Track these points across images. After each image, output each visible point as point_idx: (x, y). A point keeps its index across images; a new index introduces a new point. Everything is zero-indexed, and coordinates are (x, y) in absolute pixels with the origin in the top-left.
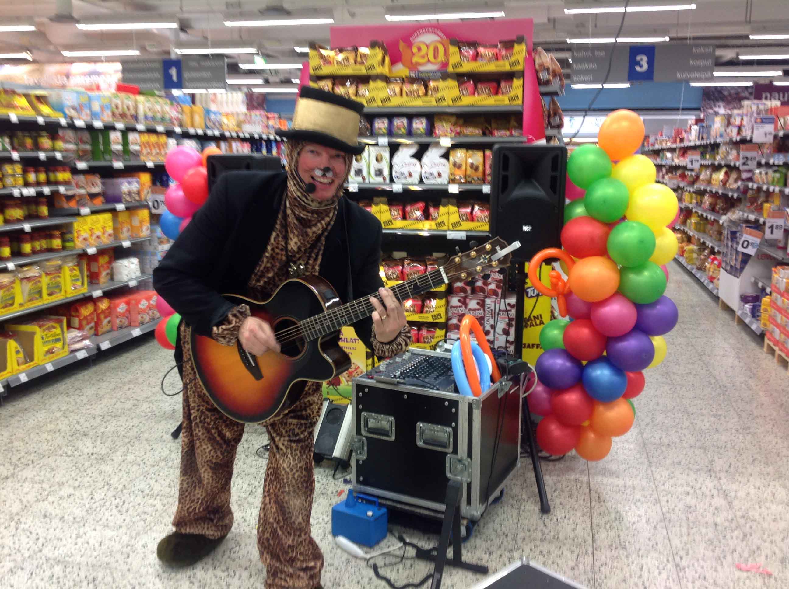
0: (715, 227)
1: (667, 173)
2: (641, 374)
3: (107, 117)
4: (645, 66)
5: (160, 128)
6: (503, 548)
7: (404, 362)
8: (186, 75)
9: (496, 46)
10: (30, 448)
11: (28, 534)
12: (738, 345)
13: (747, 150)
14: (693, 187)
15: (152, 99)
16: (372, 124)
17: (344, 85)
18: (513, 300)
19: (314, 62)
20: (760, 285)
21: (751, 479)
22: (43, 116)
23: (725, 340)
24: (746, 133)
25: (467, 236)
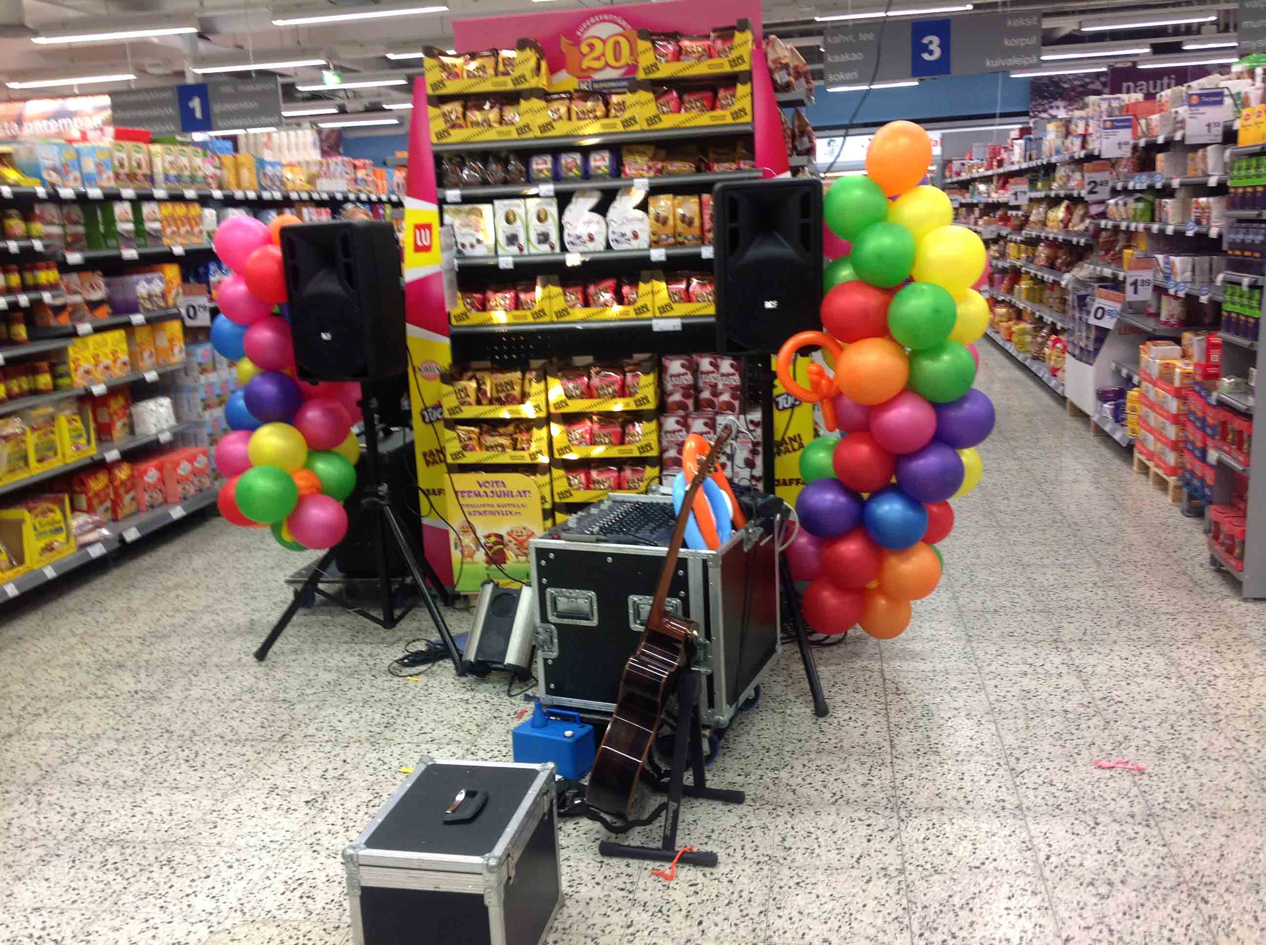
0: (1057, 294)
1: (981, 217)
2: (947, 504)
3: (108, 181)
4: (937, 53)
5: (190, 193)
6: (764, 766)
7: (604, 514)
8: (217, 108)
9: (707, 37)
10: (38, 692)
11: (59, 809)
12: (1096, 465)
13: (1095, 171)
14: (1020, 234)
15: (175, 149)
16: (527, 165)
17: (480, 108)
18: (757, 416)
19: (432, 75)
20: (1124, 372)
21: (1116, 648)
22: (10, 185)
23: (1077, 458)
24: (1094, 146)
25: (683, 325)
